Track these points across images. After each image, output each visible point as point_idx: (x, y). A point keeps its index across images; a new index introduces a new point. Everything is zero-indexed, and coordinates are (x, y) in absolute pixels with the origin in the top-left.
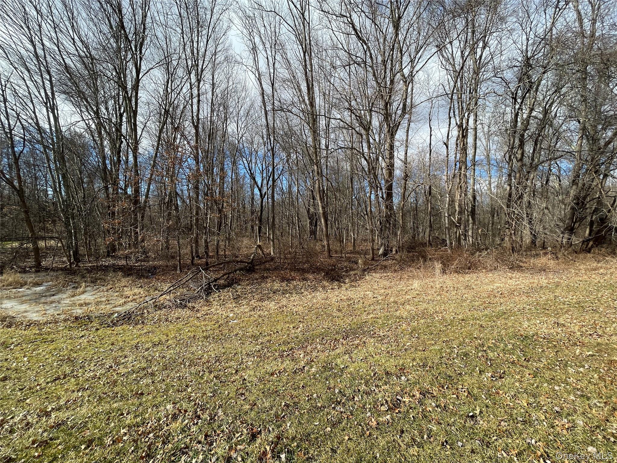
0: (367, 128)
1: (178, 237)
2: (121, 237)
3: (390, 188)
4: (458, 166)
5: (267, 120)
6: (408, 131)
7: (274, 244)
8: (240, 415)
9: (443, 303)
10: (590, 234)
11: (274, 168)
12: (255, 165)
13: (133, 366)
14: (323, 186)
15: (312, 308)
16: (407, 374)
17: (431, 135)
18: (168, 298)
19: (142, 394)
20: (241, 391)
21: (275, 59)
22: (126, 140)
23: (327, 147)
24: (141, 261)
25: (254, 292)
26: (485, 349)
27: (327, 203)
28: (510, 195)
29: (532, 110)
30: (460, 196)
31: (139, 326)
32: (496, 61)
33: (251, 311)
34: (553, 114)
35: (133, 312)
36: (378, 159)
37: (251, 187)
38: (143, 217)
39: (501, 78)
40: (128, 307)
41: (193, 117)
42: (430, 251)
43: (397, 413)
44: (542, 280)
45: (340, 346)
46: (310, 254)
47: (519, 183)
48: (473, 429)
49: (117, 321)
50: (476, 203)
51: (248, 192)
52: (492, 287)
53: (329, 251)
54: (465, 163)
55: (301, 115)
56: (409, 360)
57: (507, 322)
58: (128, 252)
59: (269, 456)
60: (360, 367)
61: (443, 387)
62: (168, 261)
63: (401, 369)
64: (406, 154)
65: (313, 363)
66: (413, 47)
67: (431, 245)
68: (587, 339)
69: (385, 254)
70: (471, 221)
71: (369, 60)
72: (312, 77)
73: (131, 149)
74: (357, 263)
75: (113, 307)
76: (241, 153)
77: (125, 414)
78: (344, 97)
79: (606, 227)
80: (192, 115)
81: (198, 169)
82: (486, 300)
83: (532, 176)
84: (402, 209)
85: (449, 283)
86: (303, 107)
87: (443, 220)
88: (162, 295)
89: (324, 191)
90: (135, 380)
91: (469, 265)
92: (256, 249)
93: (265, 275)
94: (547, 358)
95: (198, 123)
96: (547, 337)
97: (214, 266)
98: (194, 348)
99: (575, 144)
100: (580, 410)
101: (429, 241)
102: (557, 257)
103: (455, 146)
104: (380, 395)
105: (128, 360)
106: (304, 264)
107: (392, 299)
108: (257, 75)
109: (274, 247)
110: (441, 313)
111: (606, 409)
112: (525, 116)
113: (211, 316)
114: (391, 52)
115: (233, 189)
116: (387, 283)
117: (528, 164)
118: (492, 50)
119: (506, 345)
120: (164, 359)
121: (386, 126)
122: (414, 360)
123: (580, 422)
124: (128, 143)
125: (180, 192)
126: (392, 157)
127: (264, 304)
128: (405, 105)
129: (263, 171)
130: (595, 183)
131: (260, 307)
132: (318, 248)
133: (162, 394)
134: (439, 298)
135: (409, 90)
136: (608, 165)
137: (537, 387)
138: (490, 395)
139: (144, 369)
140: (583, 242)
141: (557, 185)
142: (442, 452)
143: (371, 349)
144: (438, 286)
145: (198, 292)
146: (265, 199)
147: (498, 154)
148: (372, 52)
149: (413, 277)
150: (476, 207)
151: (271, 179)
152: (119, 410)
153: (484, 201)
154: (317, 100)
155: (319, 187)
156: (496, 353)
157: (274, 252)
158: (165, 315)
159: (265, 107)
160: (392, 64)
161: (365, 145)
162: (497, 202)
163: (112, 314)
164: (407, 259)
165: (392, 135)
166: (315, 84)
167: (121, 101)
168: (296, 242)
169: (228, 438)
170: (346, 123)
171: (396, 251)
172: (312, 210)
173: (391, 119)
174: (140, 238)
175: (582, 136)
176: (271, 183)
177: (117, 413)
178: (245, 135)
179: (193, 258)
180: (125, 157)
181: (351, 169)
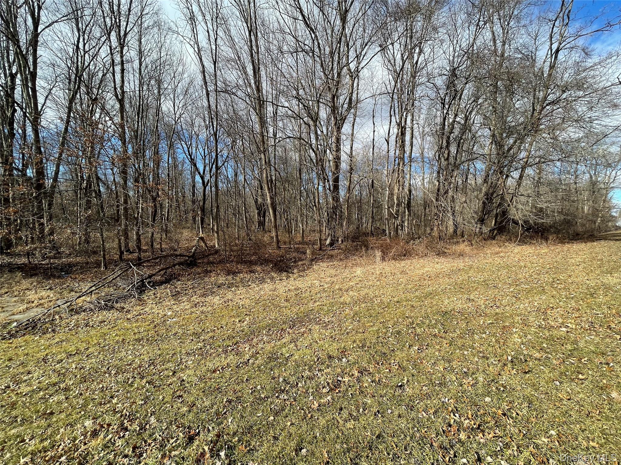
0: (315, 119)
1: (101, 229)
2: (19, 230)
3: (336, 180)
4: (397, 162)
5: (209, 101)
6: (353, 125)
7: (218, 235)
8: (176, 419)
9: (382, 287)
10: (495, 225)
11: (217, 155)
12: (196, 150)
13: (39, 383)
14: (271, 176)
15: (260, 300)
16: (347, 356)
17: (374, 131)
18: (88, 299)
19: (52, 413)
20: (178, 393)
21: (217, 34)
22: (22, 109)
23: (275, 135)
24: (50, 258)
25: (196, 288)
26: (414, 326)
27: (275, 194)
28: (438, 190)
29: (456, 115)
30: (399, 190)
31: (48, 335)
32: (430, 67)
33: (192, 307)
34: (472, 121)
35: (40, 319)
36: (325, 152)
37: (191, 174)
38: (50, 205)
39: (433, 83)
40: (32, 314)
41: (115, 88)
42: (372, 240)
43: (337, 393)
44: (460, 263)
45: (287, 335)
46: (258, 246)
47: (445, 180)
48: (401, 397)
49: (17, 332)
50: (412, 197)
51: (188, 179)
52: (422, 271)
53: (278, 241)
54: (403, 159)
55: (247, 99)
56: (350, 343)
57: (432, 301)
58: (31, 247)
59: (208, 455)
60: (305, 354)
61: (378, 364)
62: (89, 257)
63: (342, 352)
64: (352, 148)
65: (258, 355)
66: (358, 43)
67: (373, 235)
68: (489, 310)
69: (331, 244)
70: (407, 213)
71: (317, 50)
72: (259, 60)
73: (29, 120)
74: (305, 253)
75: (10, 315)
76: (179, 136)
77: (27, 441)
78: (292, 85)
79: (506, 218)
80: (115, 85)
81: (126, 151)
82: (417, 283)
83: (456, 173)
84: (348, 201)
85: (387, 269)
86: (249, 91)
87: (383, 212)
88: (80, 297)
89: (272, 181)
90: (42, 398)
91: (405, 252)
92: (198, 241)
93: (209, 269)
94: (461, 329)
95: (123, 96)
96: (461, 311)
97: (148, 261)
98: (123, 354)
99: (486, 148)
100: (481, 369)
101: (371, 231)
102: (472, 244)
103: (395, 143)
104: (322, 378)
105: (33, 377)
106: (252, 255)
107: (337, 287)
108: (196, 49)
109: (218, 239)
110: (380, 297)
111: (499, 366)
112: (451, 120)
113: (145, 316)
114: (338, 45)
115: (170, 175)
116: (333, 272)
117: (453, 163)
118: (426, 57)
119: (430, 321)
120: (82, 371)
121: (333, 119)
122: (354, 342)
123: (481, 379)
124: (25, 113)
125: (102, 177)
126: (338, 150)
127: (207, 299)
128: (350, 99)
129: (205, 157)
130: (499, 183)
131: (203, 303)
132: (266, 239)
133: (78, 410)
134: (378, 283)
135: (355, 85)
136: (509, 167)
137: (452, 354)
138: (416, 365)
139: (55, 385)
140: (490, 231)
141: (473, 183)
142: (375, 422)
143: (316, 336)
144: (378, 273)
145: (129, 290)
146: (208, 188)
147: (430, 153)
148: (320, 41)
149: (357, 265)
150: (412, 200)
151: (214, 166)
152: (18, 436)
153: (418, 194)
154: (264, 85)
155: (267, 177)
156: (422, 329)
157: (218, 245)
158: (84, 320)
159: (206, 87)
160: (339, 57)
161: (313, 136)
162: (428, 195)
163: (9, 323)
164: (351, 248)
165: (338, 128)
166: (262, 68)
167: (11, 58)
168: (243, 233)
169: (161, 446)
170: (294, 112)
171: (342, 241)
172: (260, 200)
173: (338, 112)
174: (47, 230)
175: (492, 142)
176: (214, 169)
177: (16, 440)
178: (184, 116)
179: (122, 253)
180: (22, 130)
181: (300, 160)
